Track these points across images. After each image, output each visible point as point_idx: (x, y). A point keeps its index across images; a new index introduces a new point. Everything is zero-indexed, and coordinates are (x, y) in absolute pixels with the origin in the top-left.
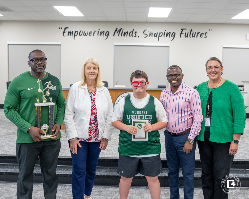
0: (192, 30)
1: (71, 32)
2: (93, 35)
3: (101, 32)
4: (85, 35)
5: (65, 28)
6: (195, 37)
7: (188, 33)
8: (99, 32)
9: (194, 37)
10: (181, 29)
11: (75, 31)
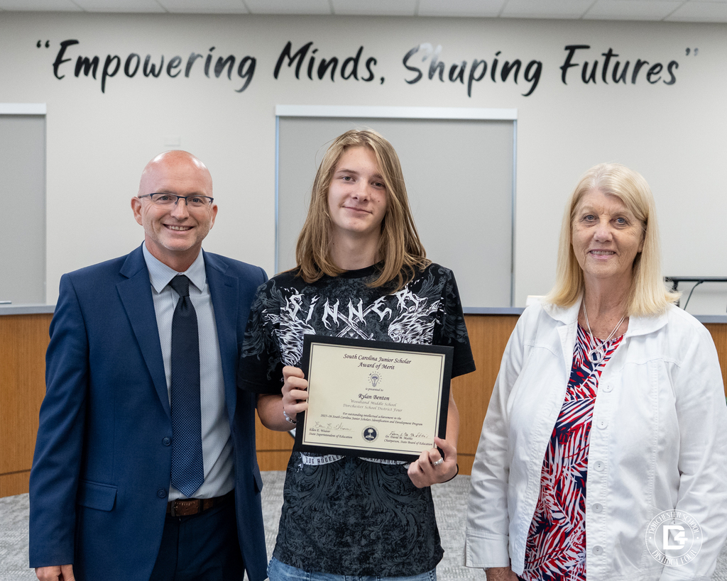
0: (610, 51)
1: (91, 60)
2: (187, 74)
3: (220, 59)
4: (151, 75)
5: (65, 45)
6: (624, 81)
7: (596, 64)
8: (209, 58)
9: (621, 81)
10: (563, 47)
11: (109, 57)
